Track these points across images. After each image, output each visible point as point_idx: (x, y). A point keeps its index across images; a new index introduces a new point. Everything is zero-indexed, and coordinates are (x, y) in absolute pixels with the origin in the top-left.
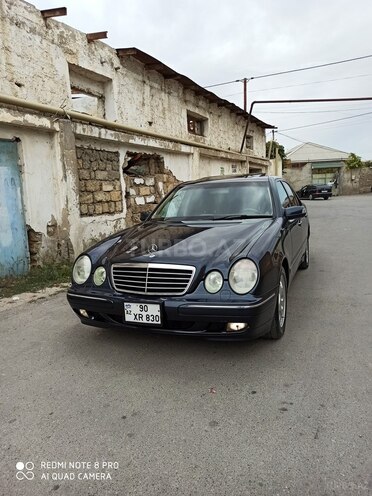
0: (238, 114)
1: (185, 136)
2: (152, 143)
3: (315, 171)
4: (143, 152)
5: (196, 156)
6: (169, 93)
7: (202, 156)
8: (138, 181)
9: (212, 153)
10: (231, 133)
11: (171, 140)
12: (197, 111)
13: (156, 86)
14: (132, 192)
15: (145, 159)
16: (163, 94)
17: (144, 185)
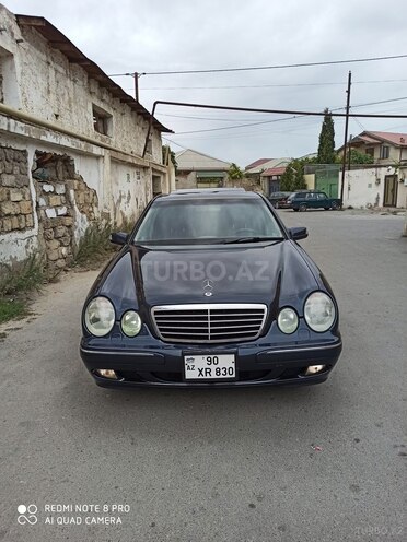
0: (139, 114)
1: (92, 135)
2: (65, 141)
3: (201, 180)
4: (53, 151)
5: (107, 159)
6: (75, 81)
7: (113, 161)
8: (47, 188)
9: (121, 157)
10: (133, 135)
11: (82, 139)
12: (102, 105)
13: (61, 70)
14: (42, 202)
15: (53, 161)
16: (68, 81)
17: (54, 193)
